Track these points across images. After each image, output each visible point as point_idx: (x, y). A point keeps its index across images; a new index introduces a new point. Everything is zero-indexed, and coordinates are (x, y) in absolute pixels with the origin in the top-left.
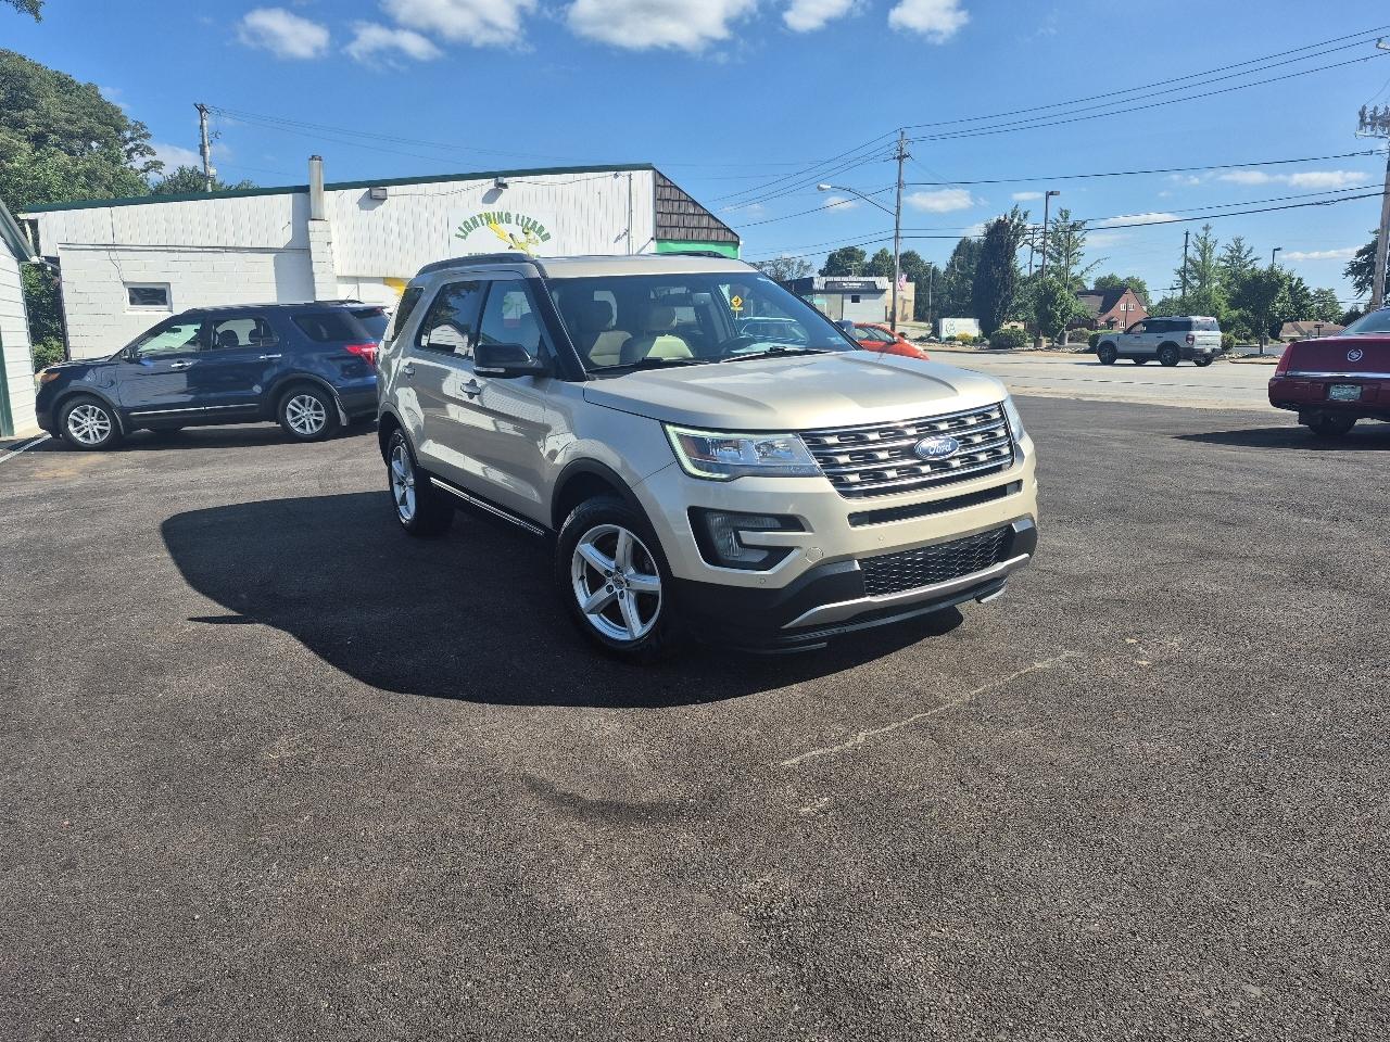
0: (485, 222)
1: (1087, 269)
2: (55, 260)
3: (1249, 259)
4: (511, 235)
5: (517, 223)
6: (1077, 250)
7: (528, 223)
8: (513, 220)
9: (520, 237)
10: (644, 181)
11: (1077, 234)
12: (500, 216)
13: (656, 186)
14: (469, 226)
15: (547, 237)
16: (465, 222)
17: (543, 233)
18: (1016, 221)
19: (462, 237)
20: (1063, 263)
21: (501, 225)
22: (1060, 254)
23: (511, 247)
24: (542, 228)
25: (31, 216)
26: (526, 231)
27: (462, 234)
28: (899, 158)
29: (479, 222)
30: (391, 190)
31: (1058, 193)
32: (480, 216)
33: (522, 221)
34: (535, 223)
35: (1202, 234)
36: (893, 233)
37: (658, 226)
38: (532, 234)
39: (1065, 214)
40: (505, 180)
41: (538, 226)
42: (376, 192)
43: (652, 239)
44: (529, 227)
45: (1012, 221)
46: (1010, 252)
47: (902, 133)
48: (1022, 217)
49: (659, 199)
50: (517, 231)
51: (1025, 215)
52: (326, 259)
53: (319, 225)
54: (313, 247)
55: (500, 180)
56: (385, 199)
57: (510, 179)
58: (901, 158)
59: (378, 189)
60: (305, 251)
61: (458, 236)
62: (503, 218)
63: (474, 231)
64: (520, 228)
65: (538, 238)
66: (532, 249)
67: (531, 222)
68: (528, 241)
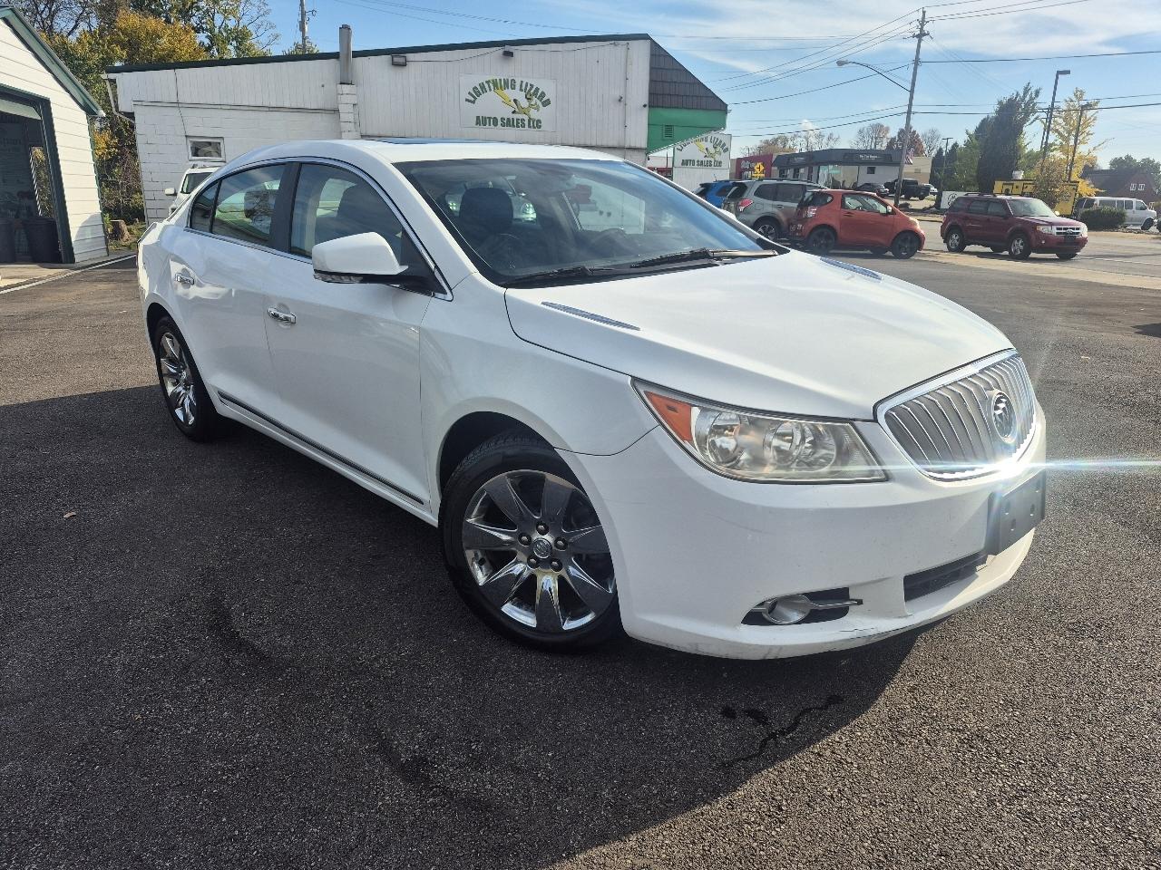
0: (492, 87)
1: (1094, 149)
2: (131, 115)
4: (515, 101)
5: (521, 90)
6: (1087, 130)
7: (529, 91)
8: (518, 87)
9: (524, 103)
10: (641, 52)
11: (1089, 113)
12: (506, 82)
13: (653, 56)
14: (478, 92)
15: (546, 103)
16: (475, 88)
17: (544, 99)
18: (1027, 99)
19: (473, 102)
20: (1072, 142)
21: (506, 91)
22: (1069, 133)
23: (514, 112)
24: (543, 94)
25: (112, 76)
26: (528, 96)
27: (473, 99)
28: (918, 36)
29: (488, 89)
30: (410, 56)
31: (1068, 72)
32: (488, 82)
33: (527, 85)
34: (537, 89)
37: (650, 94)
38: (534, 100)
39: (1079, 94)
40: (512, 48)
41: (540, 92)
42: (396, 59)
43: (645, 106)
44: (532, 93)
45: (1023, 100)
46: (1018, 131)
47: (924, 12)
48: (1033, 96)
49: (653, 69)
50: (521, 96)
51: (1037, 93)
52: (352, 120)
53: (346, 88)
54: (342, 108)
55: (507, 48)
56: (404, 65)
57: (516, 47)
58: (921, 36)
59: (398, 56)
60: (336, 111)
61: (467, 100)
62: (508, 84)
63: (483, 96)
64: (523, 94)
65: (539, 103)
66: (534, 114)
67: (534, 89)
68: (531, 106)
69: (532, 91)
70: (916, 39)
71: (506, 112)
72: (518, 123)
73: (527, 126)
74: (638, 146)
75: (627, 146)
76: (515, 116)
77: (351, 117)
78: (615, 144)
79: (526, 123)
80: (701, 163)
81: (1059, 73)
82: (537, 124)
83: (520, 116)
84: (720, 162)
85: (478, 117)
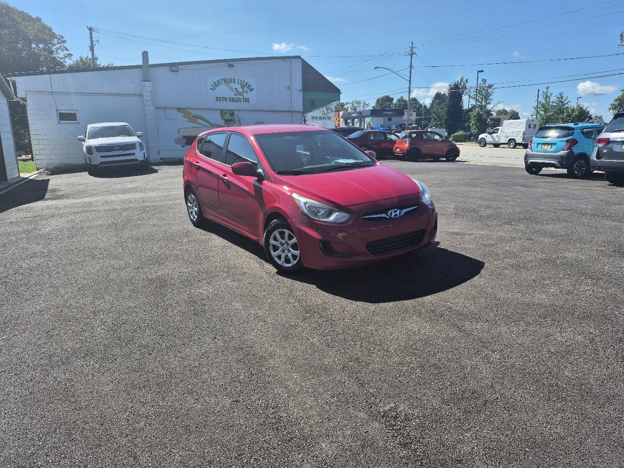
0: (223, 82)
1: (494, 106)
2: (24, 100)
3: (566, 102)
4: (236, 89)
5: (238, 83)
6: (490, 98)
8: (237, 81)
9: (240, 90)
10: (298, 66)
11: (490, 90)
13: (302, 66)
14: (216, 85)
15: (252, 90)
16: (215, 83)
17: (250, 88)
18: (462, 84)
19: (213, 90)
20: (483, 104)
22: (482, 99)
23: (235, 95)
24: (250, 86)
25: (13, 78)
26: (242, 87)
27: (214, 88)
29: (221, 82)
30: (180, 67)
31: (482, 71)
32: (221, 80)
33: (241, 81)
34: (247, 83)
35: (545, 90)
36: (408, 89)
37: (303, 85)
38: (246, 88)
39: (484, 81)
40: (233, 63)
42: (173, 69)
43: (301, 91)
45: (460, 84)
46: (460, 98)
49: (304, 73)
50: (238, 87)
51: (467, 82)
52: (150, 100)
53: (147, 84)
54: (144, 94)
55: (230, 63)
56: (177, 71)
57: (235, 62)
58: (412, 54)
59: (174, 67)
60: (141, 95)
61: (211, 89)
62: (232, 80)
63: (219, 87)
64: (240, 86)
65: (248, 90)
66: (245, 95)
67: (245, 83)
68: (243, 91)
69: (244, 84)
70: (410, 56)
71: (231, 94)
72: (237, 100)
73: (242, 101)
74: (298, 110)
75: (293, 110)
76: (236, 97)
77: (150, 98)
78: (287, 110)
79: (242, 100)
80: (321, 118)
81: (479, 72)
82: (247, 100)
83: (239, 97)
84: (330, 117)
85: (217, 98)
